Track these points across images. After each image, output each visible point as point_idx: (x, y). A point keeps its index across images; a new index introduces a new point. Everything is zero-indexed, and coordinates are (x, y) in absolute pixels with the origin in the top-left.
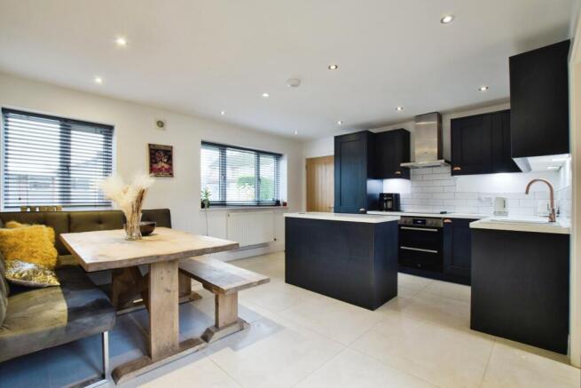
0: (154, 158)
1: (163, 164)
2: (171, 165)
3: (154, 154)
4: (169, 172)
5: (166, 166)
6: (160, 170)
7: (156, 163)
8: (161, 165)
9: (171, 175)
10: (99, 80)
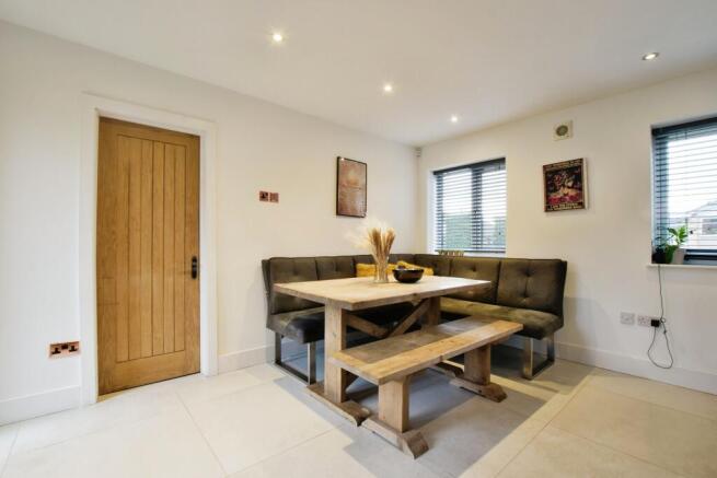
0: (553, 185)
1: (566, 191)
2: (581, 189)
3: (553, 178)
4: (578, 202)
5: (572, 192)
6: (561, 200)
7: (556, 190)
8: (562, 192)
9: (581, 205)
10: (454, 119)
